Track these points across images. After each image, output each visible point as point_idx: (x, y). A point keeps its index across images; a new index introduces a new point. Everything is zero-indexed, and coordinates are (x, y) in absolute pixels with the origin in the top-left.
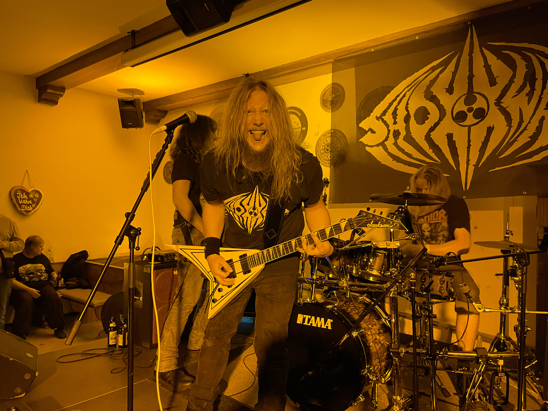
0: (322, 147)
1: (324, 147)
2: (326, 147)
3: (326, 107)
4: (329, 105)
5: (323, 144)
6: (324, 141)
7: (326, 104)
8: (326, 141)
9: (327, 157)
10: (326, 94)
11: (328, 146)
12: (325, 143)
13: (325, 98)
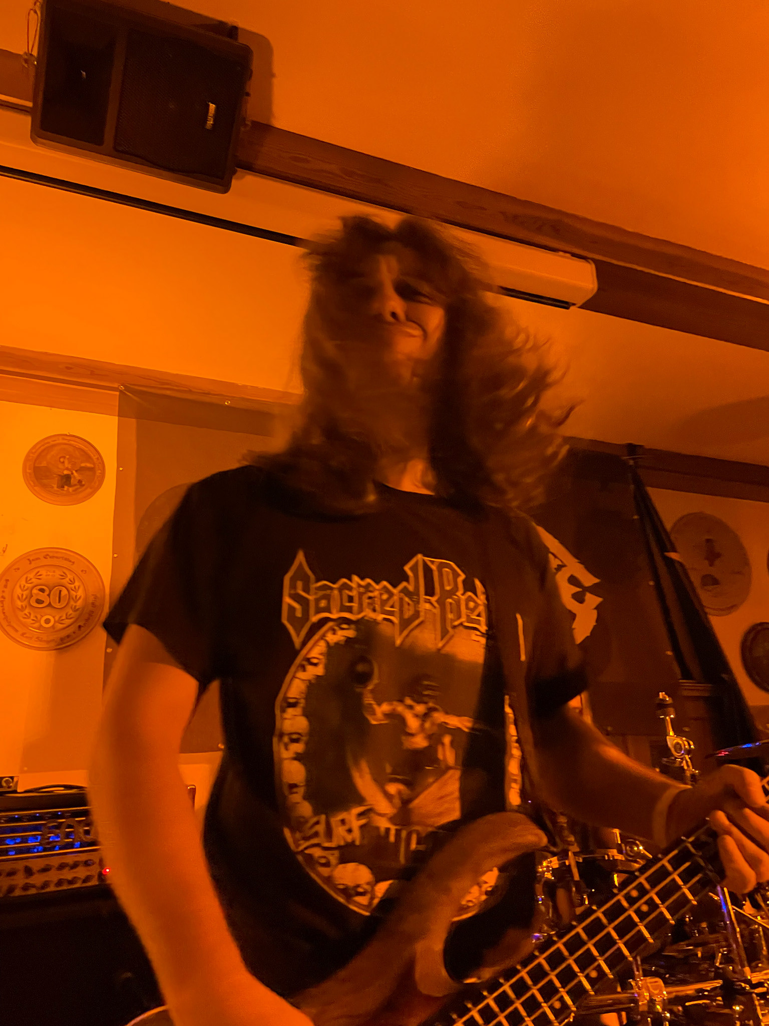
0: (18, 591)
1: (25, 593)
2: (35, 591)
3: (44, 486)
4: (55, 486)
5: (23, 582)
6: (31, 575)
7: (45, 481)
8: (38, 576)
9: (36, 620)
10: (49, 457)
11: (42, 590)
12: (34, 580)
13: (44, 464)
